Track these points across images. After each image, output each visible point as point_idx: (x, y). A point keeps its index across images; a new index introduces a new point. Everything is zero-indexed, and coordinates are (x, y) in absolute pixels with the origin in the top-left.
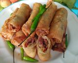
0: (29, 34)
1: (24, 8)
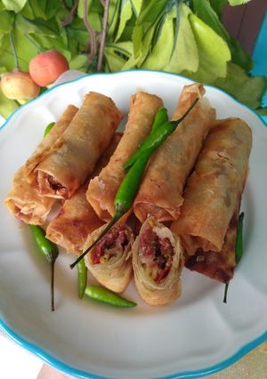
0: (113, 215)
1: (94, 112)
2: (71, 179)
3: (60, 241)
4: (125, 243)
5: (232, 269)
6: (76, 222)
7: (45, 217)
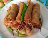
0: (21, 22)
2: (13, 18)
3: (13, 28)
4: (24, 26)
5: (41, 27)
6: (15, 25)
7: (10, 25)
